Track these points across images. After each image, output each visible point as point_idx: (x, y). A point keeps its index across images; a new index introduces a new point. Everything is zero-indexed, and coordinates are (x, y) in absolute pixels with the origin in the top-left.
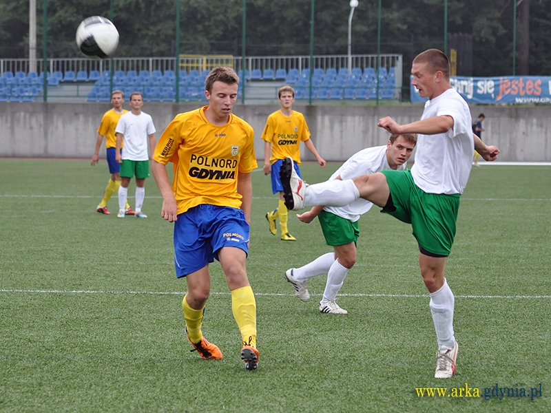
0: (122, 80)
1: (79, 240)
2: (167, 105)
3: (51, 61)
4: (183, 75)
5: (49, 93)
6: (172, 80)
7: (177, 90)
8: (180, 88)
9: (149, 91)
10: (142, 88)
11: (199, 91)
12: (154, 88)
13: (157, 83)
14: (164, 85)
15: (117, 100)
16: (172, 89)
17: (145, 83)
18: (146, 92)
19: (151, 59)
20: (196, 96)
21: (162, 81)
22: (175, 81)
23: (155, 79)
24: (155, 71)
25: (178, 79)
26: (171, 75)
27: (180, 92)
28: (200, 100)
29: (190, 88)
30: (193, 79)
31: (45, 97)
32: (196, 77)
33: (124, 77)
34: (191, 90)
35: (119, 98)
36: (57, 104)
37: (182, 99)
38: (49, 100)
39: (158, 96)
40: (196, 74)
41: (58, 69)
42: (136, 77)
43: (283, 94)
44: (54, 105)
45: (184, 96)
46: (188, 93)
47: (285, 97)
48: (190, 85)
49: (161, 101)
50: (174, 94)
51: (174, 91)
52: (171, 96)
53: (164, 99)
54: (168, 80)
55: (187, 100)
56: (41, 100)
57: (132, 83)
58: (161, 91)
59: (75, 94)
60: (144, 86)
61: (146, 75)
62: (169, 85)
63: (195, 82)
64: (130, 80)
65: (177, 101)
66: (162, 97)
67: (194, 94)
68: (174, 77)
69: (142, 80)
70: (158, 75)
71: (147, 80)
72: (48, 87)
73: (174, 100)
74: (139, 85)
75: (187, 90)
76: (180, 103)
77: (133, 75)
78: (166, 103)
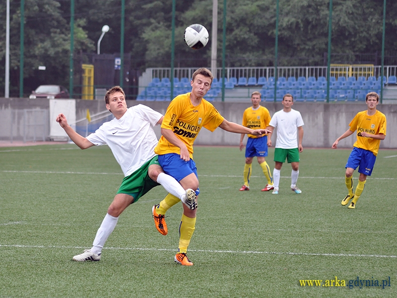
0: (284, 85)
1: (249, 211)
2: (320, 104)
3: (228, 69)
4: (333, 80)
5: (226, 95)
6: (324, 84)
7: (328, 92)
8: (330, 91)
9: (305, 93)
10: (299, 91)
11: (346, 93)
12: (309, 91)
13: (312, 86)
14: (318, 88)
15: (256, 100)
16: (324, 91)
17: (302, 87)
18: (303, 94)
19: (307, 68)
20: (343, 97)
21: (315, 86)
22: (326, 85)
23: (310, 84)
24: (310, 77)
25: (329, 84)
26: (323, 80)
27: (330, 94)
28: (346, 100)
29: (338, 91)
30: (341, 84)
31: (223, 98)
32: (343, 82)
33: (285, 82)
34: (339, 93)
35: (257, 98)
36: (232, 103)
37: (332, 100)
38: (226, 100)
39: (312, 97)
40: (343, 80)
41: (233, 76)
42: (295, 82)
43: (369, 99)
44: (230, 104)
45: (333, 97)
46: (337, 95)
47: (370, 100)
48: (338, 88)
49: (315, 101)
50: (326, 95)
51: (325, 93)
52: (323, 97)
53: (317, 100)
54: (320, 84)
55: (336, 100)
56: (220, 100)
57: (292, 87)
58: (315, 93)
59: (246, 95)
60: (301, 89)
61: (303, 80)
62: (321, 89)
63: (342, 86)
64: (290, 84)
65: (328, 101)
66: (316, 98)
67: (341, 96)
68: (325, 82)
69: (300, 84)
70: (313, 80)
71: (304, 85)
72: (225, 90)
73: (326, 101)
74: (298, 89)
75: (336, 93)
76: (330, 103)
77: (293, 81)
78: (319, 102)
